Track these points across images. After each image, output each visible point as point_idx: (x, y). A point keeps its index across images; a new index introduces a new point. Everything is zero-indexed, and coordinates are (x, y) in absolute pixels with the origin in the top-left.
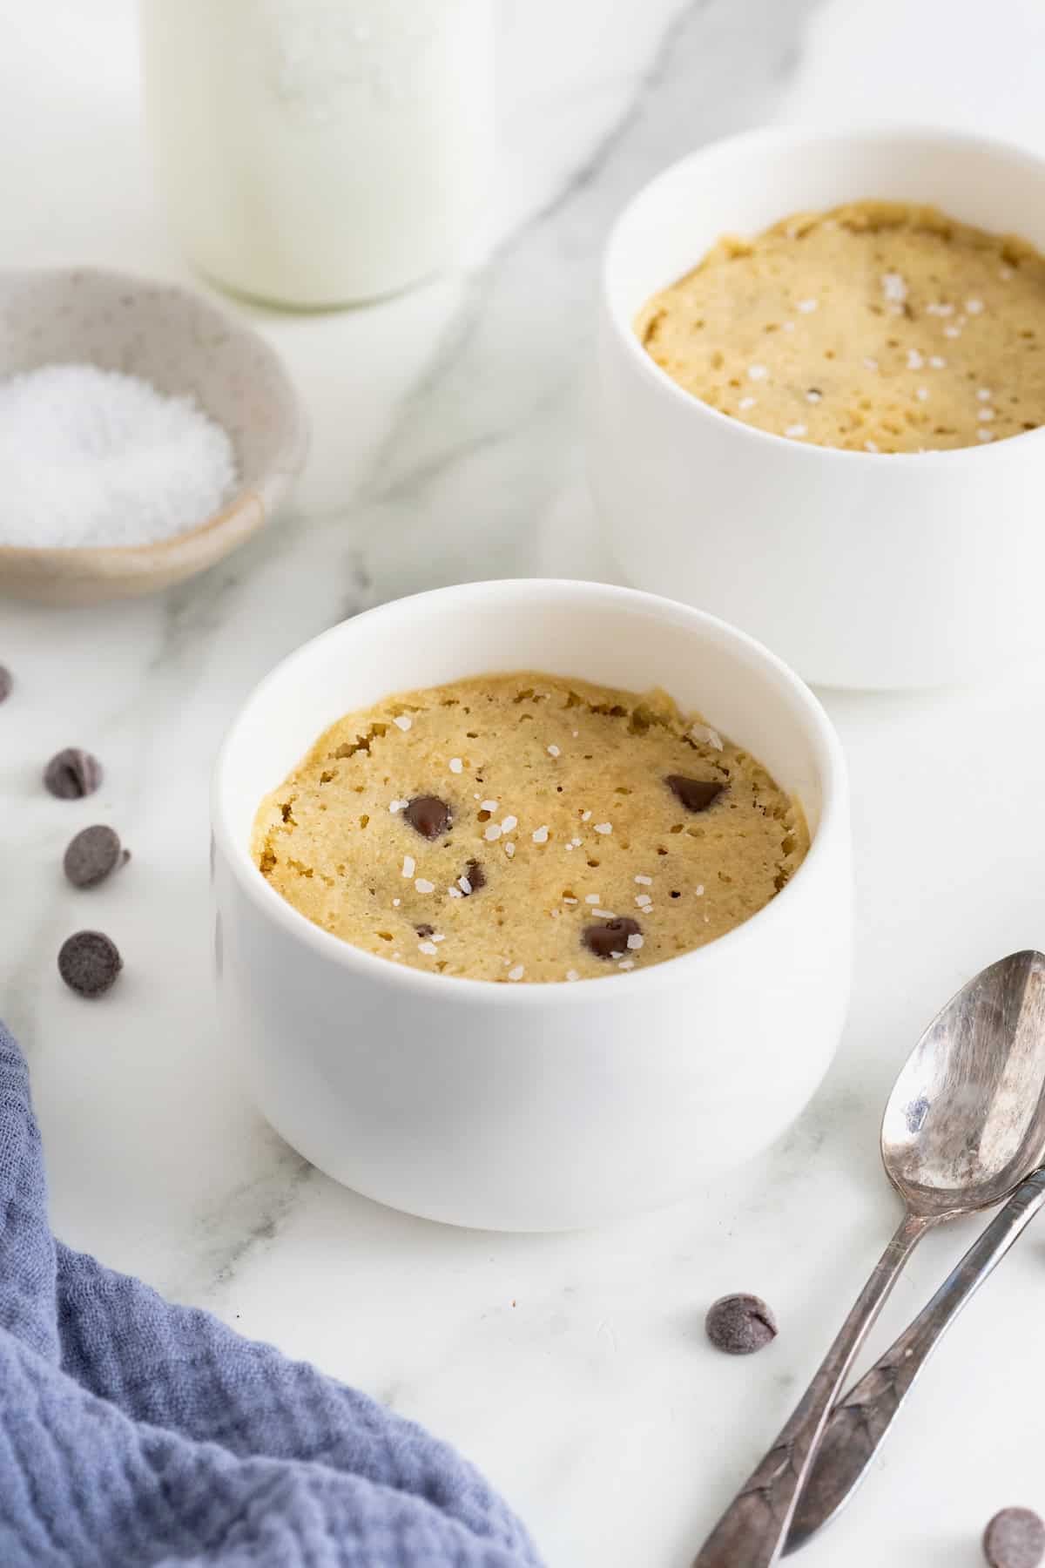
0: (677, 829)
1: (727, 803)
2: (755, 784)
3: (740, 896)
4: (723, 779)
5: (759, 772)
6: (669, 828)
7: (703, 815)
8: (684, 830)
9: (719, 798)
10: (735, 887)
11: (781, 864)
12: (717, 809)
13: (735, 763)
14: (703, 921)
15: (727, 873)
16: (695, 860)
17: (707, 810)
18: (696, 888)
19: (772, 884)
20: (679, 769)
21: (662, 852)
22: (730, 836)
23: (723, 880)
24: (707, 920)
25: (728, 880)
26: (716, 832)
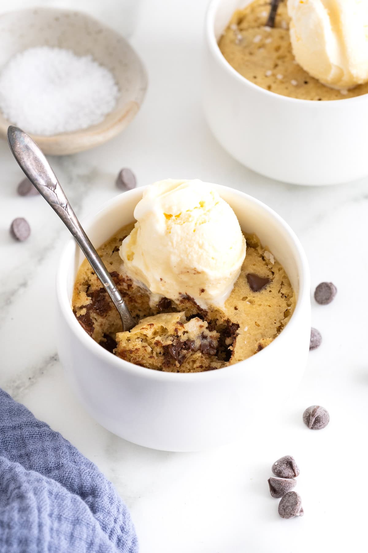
0: (245, 299)
1: (268, 289)
2: (282, 282)
3: (261, 334)
4: (271, 277)
5: (286, 277)
6: (241, 298)
7: (257, 294)
8: (247, 300)
9: (266, 286)
10: (261, 329)
11: (282, 321)
12: (263, 291)
13: (278, 271)
14: (244, 343)
15: (258, 323)
16: (247, 315)
17: (259, 291)
18: (245, 327)
19: (276, 330)
20: (255, 270)
21: (236, 309)
22: (264, 305)
23: (256, 325)
24: (246, 343)
25: (258, 326)
26: (259, 303)
